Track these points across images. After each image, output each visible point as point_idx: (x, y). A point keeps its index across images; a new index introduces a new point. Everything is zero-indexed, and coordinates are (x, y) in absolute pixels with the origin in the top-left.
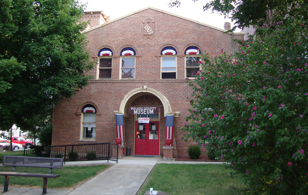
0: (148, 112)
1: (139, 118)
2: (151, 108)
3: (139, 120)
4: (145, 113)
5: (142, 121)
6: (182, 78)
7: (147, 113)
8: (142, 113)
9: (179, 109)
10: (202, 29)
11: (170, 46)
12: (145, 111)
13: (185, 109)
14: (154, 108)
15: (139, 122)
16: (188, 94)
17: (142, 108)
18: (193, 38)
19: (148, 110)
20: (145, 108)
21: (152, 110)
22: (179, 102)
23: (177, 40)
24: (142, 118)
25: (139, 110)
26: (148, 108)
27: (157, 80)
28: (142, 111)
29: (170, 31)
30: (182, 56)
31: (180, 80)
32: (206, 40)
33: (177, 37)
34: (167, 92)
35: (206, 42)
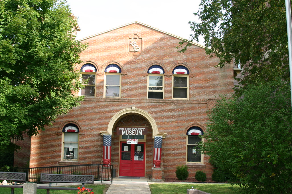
0: (137, 133)
1: (127, 139)
2: (139, 129)
3: (127, 141)
4: (134, 134)
5: (130, 142)
6: (169, 99)
7: (135, 134)
8: (130, 134)
9: (166, 130)
10: (191, 48)
11: (158, 64)
12: (134, 132)
13: (171, 130)
14: (143, 129)
15: (127, 143)
16: (175, 115)
17: (131, 129)
18: (182, 57)
19: (137, 131)
20: (134, 129)
21: (140, 131)
22: (166, 123)
23: (164, 59)
24: (130, 139)
25: (127, 131)
26: (136, 129)
27: (143, 100)
28: (130, 132)
29: (158, 48)
30: (170, 76)
31: (167, 100)
32: (194, 60)
33: (165, 56)
34: (154, 113)
35: (194, 62)
